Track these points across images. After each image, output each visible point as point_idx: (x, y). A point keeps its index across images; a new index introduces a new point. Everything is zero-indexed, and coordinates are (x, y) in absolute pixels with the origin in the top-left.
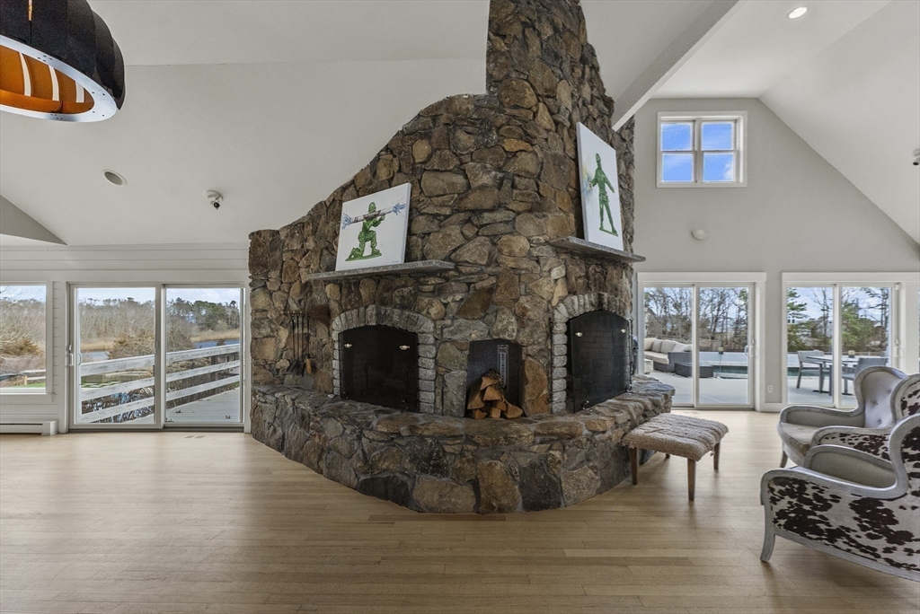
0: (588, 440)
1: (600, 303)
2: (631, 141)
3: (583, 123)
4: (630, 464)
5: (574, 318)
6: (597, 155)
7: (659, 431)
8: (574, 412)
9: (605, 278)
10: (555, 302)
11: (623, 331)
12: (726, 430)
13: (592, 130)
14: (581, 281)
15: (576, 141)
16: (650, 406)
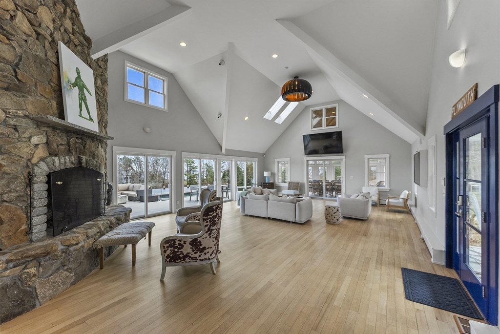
0: (63, 252)
1: (80, 162)
2: (106, 69)
3: (65, 44)
4: (99, 258)
5: (55, 172)
6: (77, 68)
7: (117, 234)
8: (54, 236)
9: (84, 147)
10: (35, 160)
11: (99, 179)
12: (154, 225)
13: (73, 51)
14: (63, 147)
15: (57, 52)
16: (114, 221)
